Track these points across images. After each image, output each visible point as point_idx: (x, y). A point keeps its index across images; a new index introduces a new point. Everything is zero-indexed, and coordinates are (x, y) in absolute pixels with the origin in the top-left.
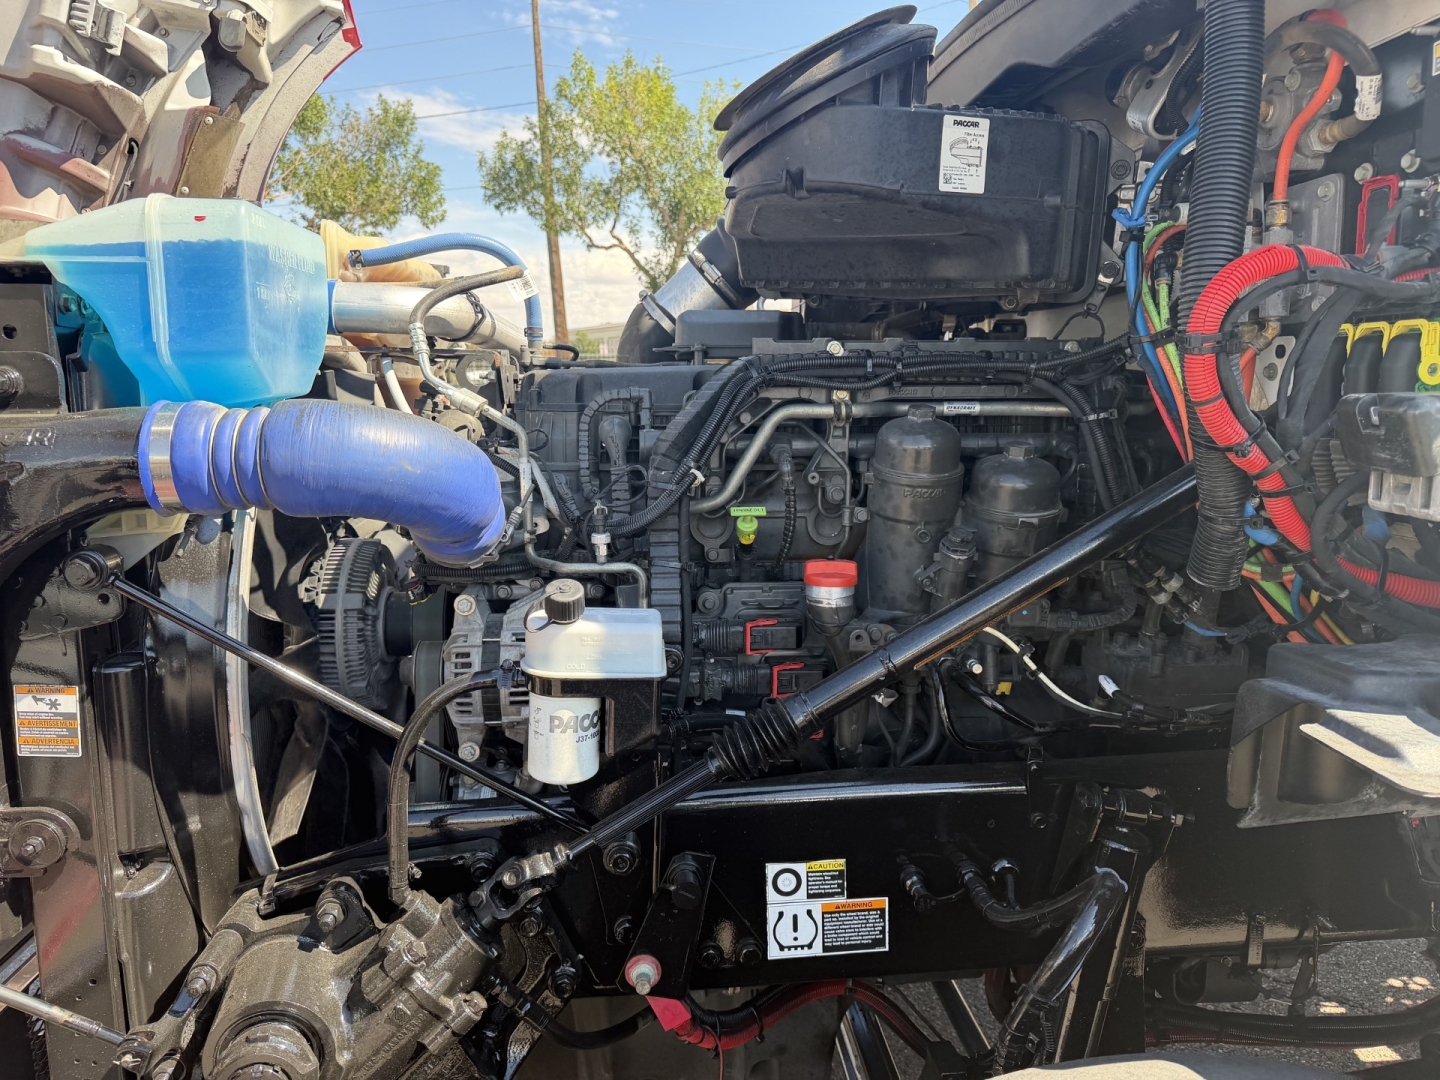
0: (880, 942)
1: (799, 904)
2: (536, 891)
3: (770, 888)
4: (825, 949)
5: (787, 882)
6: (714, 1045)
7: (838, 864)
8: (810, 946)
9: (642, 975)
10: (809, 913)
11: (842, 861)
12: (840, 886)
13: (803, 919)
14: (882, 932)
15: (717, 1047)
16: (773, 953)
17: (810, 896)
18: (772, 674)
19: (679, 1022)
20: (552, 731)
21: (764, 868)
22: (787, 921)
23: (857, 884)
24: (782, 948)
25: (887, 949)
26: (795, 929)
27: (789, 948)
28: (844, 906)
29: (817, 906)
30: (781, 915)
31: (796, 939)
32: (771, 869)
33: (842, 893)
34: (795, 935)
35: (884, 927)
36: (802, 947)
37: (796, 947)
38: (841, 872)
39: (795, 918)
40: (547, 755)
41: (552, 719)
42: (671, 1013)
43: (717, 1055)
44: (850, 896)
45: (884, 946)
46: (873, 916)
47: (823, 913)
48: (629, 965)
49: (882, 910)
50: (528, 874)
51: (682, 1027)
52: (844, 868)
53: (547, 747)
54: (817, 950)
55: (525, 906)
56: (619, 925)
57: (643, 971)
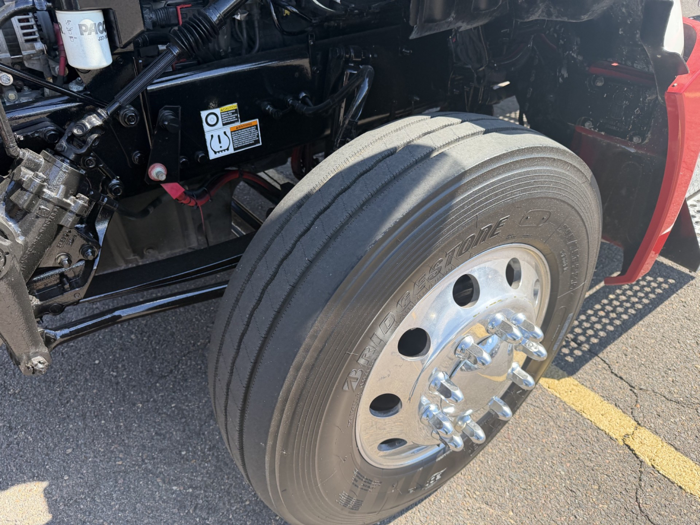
0: (257, 142)
1: (220, 129)
2: (95, 136)
3: (204, 124)
4: (235, 149)
5: (212, 120)
6: (195, 203)
7: (234, 106)
8: (228, 149)
9: (157, 174)
10: (225, 133)
11: (235, 104)
12: (237, 117)
13: (223, 137)
14: (258, 136)
15: (196, 204)
16: (212, 156)
17: (224, 125)
18: (177, 10)
19: (179, 193)
20: (82, 34)
21: (200, 114)
22: (216, 139)
23: (244, 114)
24: (215, 153)
25: (261, 144)
26: (220, 142)
27: (219, 152)
28: (240, 127)
29: (228, 129)
30: (212, 136)
31: (221, 147)
32: (204, 114)
33: (238, 121)
34: (220, 145)
35: (258, 134)
36: (224, 150)
37: (221, 151)
38: (236, 110)
39: (219, 136)
40: (83, 50)
41: (80, 26)
42: (174, 190)
43: (198, 207)
44: (241, 122)
45: (259, 143)
46: (253, 129)
47: (231, 132)
48: (149, 170)
49: (257, 126)
50: (89, 126)
51: (180, 196)
52: (237, 108)
53: (82, 46)
54: (231, 151)
55: (92, 145)
56: (135, 156)
57: (158, 171)
